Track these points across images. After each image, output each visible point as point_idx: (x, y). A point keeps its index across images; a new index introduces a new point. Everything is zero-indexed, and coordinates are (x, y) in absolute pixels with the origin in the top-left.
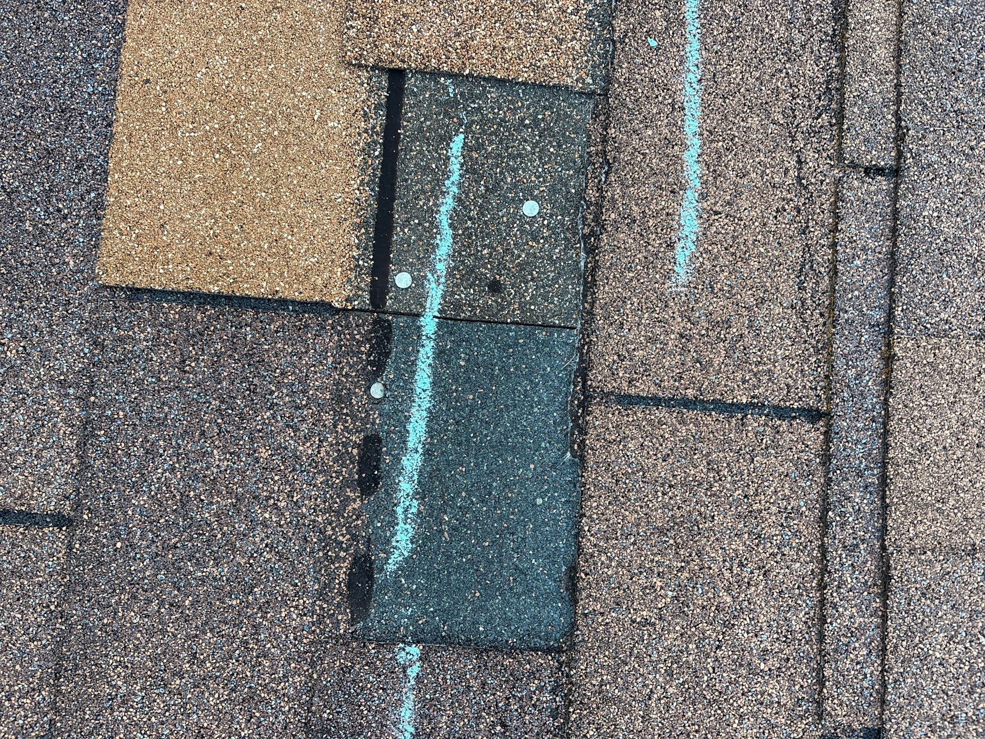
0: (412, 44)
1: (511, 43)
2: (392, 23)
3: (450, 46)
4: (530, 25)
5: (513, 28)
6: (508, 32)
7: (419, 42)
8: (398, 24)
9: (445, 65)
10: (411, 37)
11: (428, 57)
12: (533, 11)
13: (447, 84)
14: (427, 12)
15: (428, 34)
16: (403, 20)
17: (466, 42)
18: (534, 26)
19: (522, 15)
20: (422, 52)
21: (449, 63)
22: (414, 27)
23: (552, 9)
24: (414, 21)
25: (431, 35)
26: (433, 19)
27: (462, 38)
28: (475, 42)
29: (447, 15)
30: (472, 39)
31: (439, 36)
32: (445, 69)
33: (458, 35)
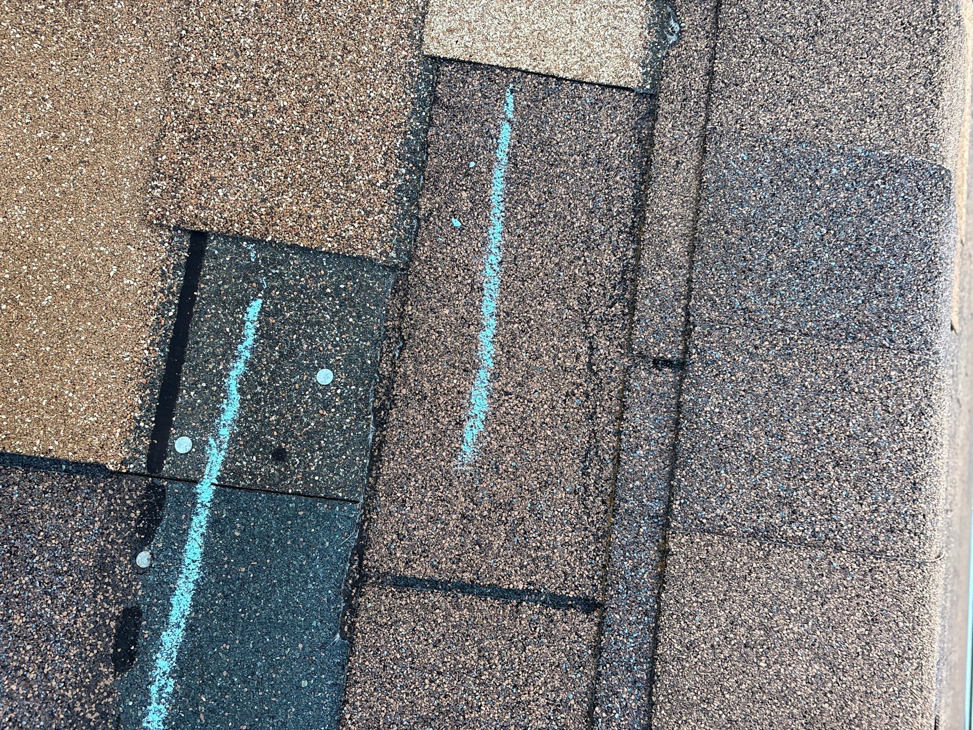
0: (216, 208)
1: (318, 211)
2: (199, 185)
3: (255, 211)
4: (338, 195)
5: (321, 197)
6: (315, 201)
7: (223, 206)
8: (205, 187)
9: (248, 230)
10: (216, 200)
11: (231, 221)
12: (343, 181)
13: (250, 248)
14: (236, 176)
15: (234, 199)
16: (210, 183)
17: (272, 208)
18: (342, 197)
19: (331, 185)
20: (226, 215)
21: (252, 229)
22: (220, 191)
23: (361, 182)
24: (221, 184)
25: (237, 200)
26: (240, 184)
27: (268, 204)
28: (281, 209)
29: (255, 181)
30: (278, 206)
31: (245, 201)
32: (248, 234)
33: (264, 200)
